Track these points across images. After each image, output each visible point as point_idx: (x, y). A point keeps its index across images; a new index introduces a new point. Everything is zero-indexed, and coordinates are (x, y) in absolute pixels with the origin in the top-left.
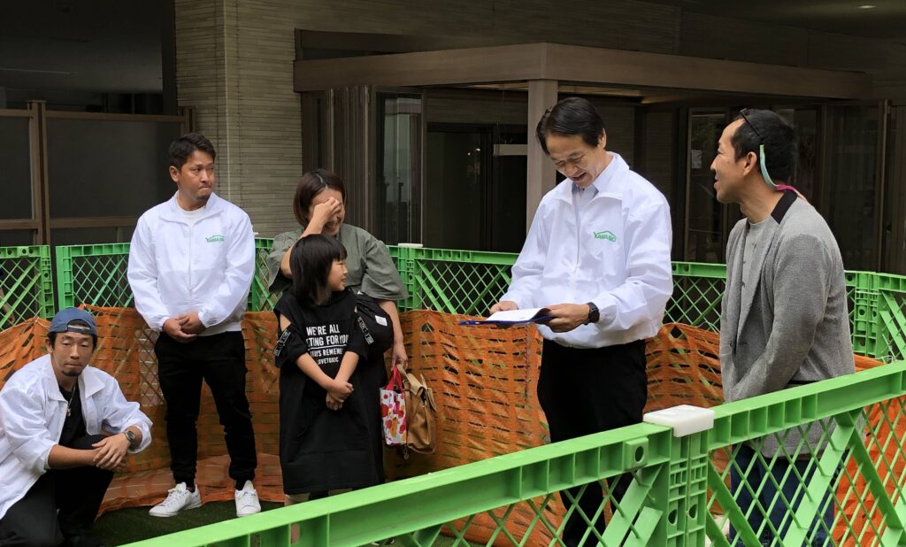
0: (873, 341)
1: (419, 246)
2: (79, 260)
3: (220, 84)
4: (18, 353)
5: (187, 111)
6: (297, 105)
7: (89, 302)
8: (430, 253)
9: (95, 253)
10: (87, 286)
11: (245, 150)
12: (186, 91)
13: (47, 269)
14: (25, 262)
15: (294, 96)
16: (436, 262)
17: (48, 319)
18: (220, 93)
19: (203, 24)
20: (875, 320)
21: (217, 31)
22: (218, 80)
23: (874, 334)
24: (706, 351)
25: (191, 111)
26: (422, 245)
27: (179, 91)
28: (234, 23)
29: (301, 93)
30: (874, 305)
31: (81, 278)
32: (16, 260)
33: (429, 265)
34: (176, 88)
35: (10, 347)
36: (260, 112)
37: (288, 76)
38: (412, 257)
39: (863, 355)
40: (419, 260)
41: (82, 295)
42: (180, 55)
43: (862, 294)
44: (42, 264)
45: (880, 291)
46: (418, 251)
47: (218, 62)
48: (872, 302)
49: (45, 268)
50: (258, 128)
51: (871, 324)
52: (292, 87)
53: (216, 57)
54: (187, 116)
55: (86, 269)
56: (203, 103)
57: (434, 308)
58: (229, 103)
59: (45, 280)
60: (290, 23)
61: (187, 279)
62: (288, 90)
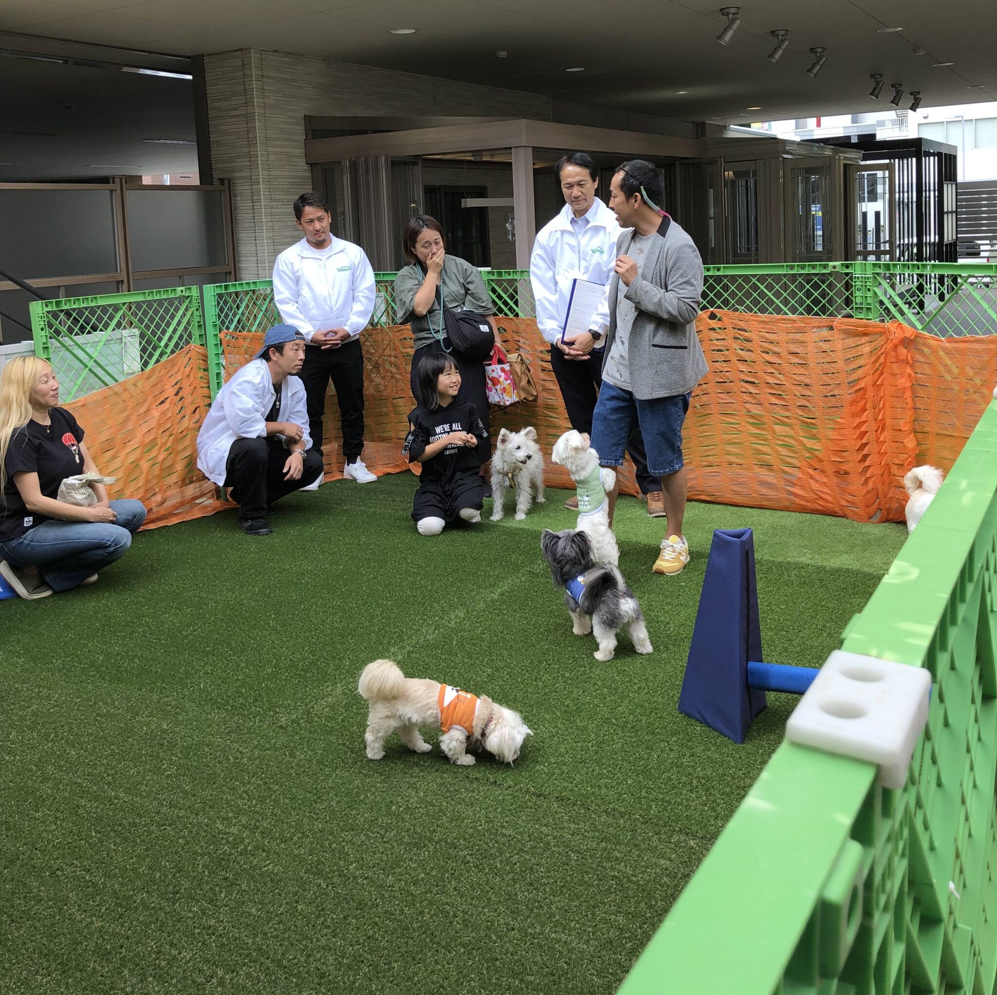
0: (869, 309)
1: (489, 269)
2: (220, 296)
3: (252, 159)
4: (183, 373)
5: (226, 181)
6: (309, 174)
7: (228, 328)
8: (500, 274)
9: (232, 290)
10: (227, 316)
11: (275, 210)
12: (219, 165)
13: (197, 304)
14: (182, 299)
15: (306, 167)
16: (505, 280)
17: (201, 345)
18: (253, 165)
19: (237, 112)
20: (869, 294)
21: (249, 118)
22: (251, 157)
23: (868, 304)
24: (737, 327)
25: (229, 181)
26: (490, 268)
27: (214, 166)
28: (262, 111)
29: (311, 164)
30: (868, 284)
31: (222, 310)
32: (175, 299)
33: (499, 283)
34: (211, 164)
35: (176, 369)
36: (283, 180)
37: (301, 151)
38: (485, 278)
39: (862, 319)
40: (491, 280)
41: (223, 323)
42: (213, 137)
43: (858, 278)
44: (194, 301)
45: (873, 274)
46: (489, 272)
47: (251, 141)
48: (866, 282)
49: (195, 304)
50: (283, 193)
51: (866, 297)
52: (305, 160)
53: (248, 138)
54: (227, 185)
55: (226, 303)
56: (237, 174)
57: (506, 314)
58: (262, 174)
59: (196, 313)
60: (301, 110)
61: (328, 301)
62: (302, 163)
